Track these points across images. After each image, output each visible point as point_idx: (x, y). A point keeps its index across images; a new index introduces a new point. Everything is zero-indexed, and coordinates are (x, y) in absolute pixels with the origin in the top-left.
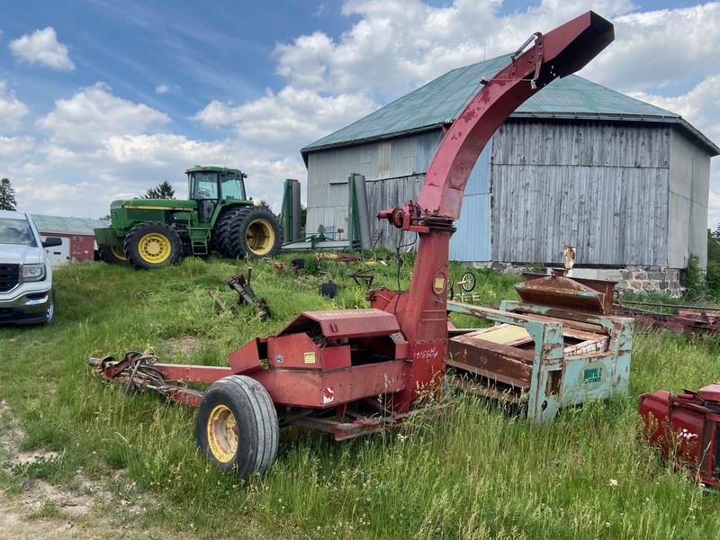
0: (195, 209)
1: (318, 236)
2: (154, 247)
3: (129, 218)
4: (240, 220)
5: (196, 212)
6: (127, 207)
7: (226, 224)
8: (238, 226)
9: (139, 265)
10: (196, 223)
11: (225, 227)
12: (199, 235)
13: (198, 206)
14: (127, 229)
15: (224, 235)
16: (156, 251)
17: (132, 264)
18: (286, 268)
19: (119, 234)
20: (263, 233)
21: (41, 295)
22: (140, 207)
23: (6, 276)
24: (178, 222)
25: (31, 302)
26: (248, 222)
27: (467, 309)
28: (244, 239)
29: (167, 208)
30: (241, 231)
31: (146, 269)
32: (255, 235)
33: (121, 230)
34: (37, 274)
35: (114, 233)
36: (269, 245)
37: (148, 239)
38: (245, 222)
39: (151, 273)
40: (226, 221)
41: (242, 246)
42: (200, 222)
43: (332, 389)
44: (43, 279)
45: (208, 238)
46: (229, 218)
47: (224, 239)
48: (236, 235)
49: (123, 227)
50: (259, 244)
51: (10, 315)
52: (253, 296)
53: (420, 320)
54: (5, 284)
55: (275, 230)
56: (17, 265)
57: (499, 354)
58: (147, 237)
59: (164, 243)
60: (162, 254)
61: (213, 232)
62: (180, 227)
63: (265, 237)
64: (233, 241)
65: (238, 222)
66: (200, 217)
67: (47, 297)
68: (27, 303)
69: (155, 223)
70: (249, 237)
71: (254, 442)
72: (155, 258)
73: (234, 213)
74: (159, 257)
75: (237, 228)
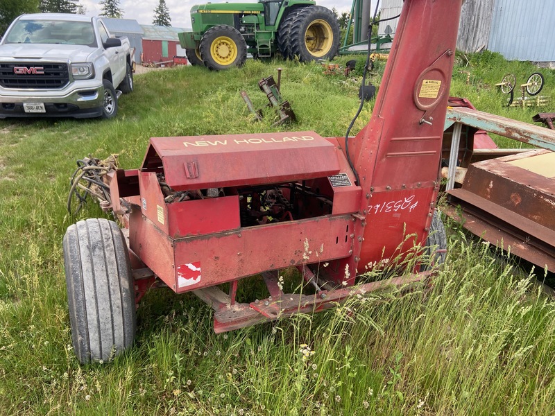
0: (261, 12)
1: (384, 37)
2: (223, 50)
3: (204, 22)
4: (299, 21)
5: (263, 15)
6: (201, 11)
7: (287, 27)
8: (297, 27)
9: (212, 67)
10: (262, 26)
11: (286, 30)
12: (264, 39)
13: (265, 9)
14: (202, 33)
15: (286, 37)
16: (224, 53)
17: (206, 65)
18: (338, 70)
19: (197, 38)
20: (323, 34)
21: (91, 93)
22: (212, 12)
23: (58, 74)
24: (247, 25)
25: (82, 99)
26: (308, 24)
27: (501, 126)
28: (303, 41)
29: (237, 12)
30: (300, 32)
31: (217, 71)
32: (316, 37)
33: (198, 34)
34: (86, 72)
35: (192, 37)
36: (327, 46)
37: (219, 42)
38: (304, 22)
39: (220, 74)
40: (288, 23)
41: (301, 48)
42: (266, 25)
43: (197, 265)
44: (92, 77)
45: (271, 41)
46: (291, 20)
47: (285, 42)
48: (296, 36)
49: (199, 31)
50: (319, 46)
51: (66, 110)
52: (278, 99)
53: (384, 154)
54: (59, 82)
55: (335, 31)
56: (65, 64)
57: (540, 194)
58: (217, 41)
59: (232, 46)
60: (231, 57)
61: (276, 34)
62: (249, 30)
63: (325, 38)
64: (292, 43)
65: (298, 24)
66: (267, 19)
67: (97, 95)
68: (79, 100)
69: (224, 26)
70: (309, 39)
71: (81, 326)
72: (225, 60)
73: (296, 15)
74: (228, 59)
75: (297, 30)
